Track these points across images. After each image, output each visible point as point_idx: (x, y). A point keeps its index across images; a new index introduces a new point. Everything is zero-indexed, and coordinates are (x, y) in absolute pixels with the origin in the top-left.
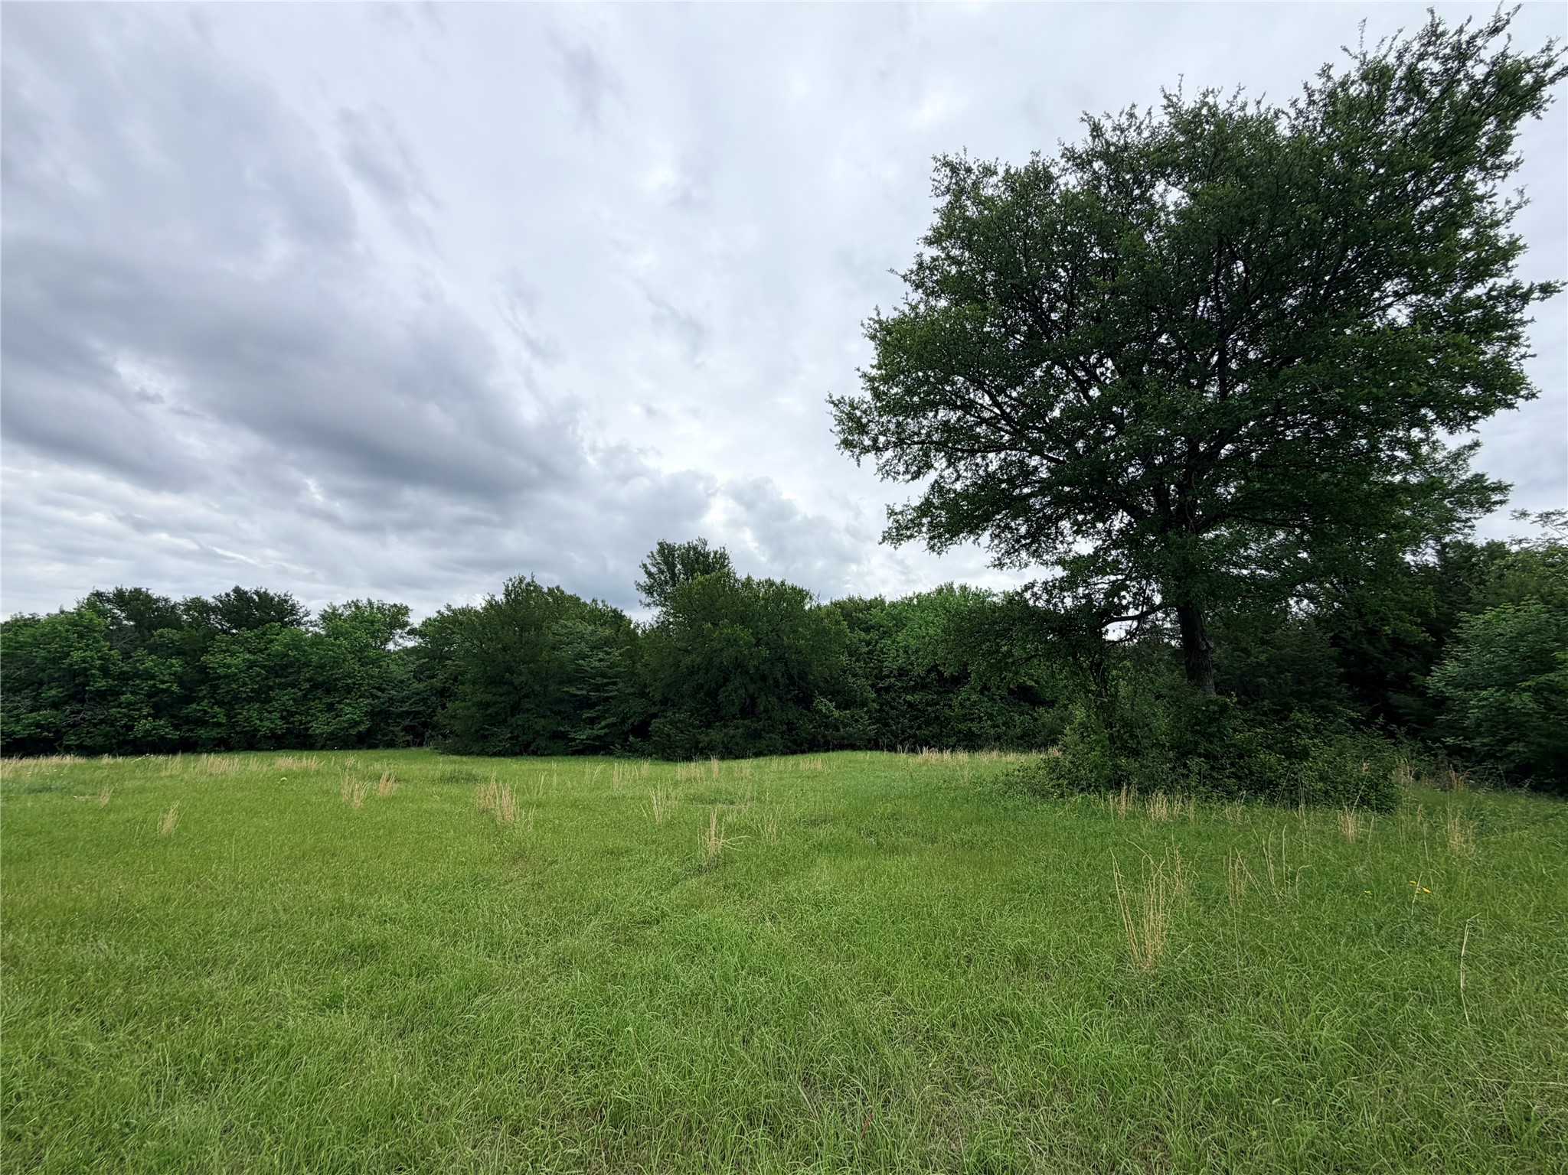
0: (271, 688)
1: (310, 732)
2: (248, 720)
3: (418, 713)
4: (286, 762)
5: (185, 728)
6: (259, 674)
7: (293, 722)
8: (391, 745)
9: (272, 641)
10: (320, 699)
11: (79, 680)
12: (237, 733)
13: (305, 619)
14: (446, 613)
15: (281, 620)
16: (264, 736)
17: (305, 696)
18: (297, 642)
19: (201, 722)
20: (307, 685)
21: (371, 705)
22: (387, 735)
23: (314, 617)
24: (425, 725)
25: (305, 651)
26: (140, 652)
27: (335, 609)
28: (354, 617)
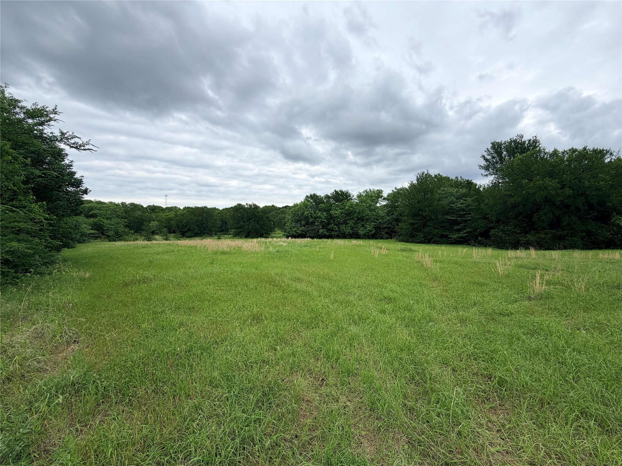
0: (347, 220)
1: (359, 233)
2: (343, 229)
3: (389, 227)
4: (354, 242)
5: (329, 232)
6: (344, 216)
7: (354, 230)
8: (382, 238)
9: (345, 205)
10: (360, 223)
11: (307, 219)
12: (341, 233)
13: (353, 198)
14: (395, 190)
15: (347, 199)
16: (347, 234)
17: (356, 222)
18: (352, 206)
19: (332, 230)
20: (356, 219)
21: (374, 225)
22: (380, 235)
23: (355, 197)
24: (392, 231)
25: (354, 208)
26: (317, 211)
27: (360, 193)
28: (366, 196)
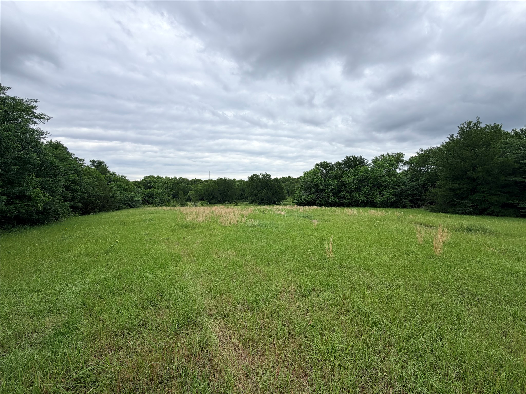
0: (360, 187)
1: (375, 201)
2: (356, 197)
3: (414, 194)
5: (340, 199)
6: (357, 183)
7: (369, 198)
8: (404, 207)
9: (359, 171)
10: (376, 190)
11: (317, 187)
12: (353, 201)
13: (367, 164)
14: (421, 152)
15: (360, 164)
16: (361, 202)
17: (371, 189)
18: (366, 171)
19: (344, 198)
20: (371, 185)
21: (395, 192)
22: (402, 203)
23: (370, 162)
24: (418, 199)
25: (369, 174)
26: (328, 178)
27: (376, 158)
28: (384, 160)
